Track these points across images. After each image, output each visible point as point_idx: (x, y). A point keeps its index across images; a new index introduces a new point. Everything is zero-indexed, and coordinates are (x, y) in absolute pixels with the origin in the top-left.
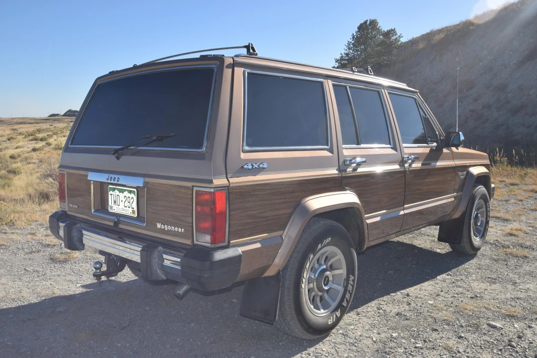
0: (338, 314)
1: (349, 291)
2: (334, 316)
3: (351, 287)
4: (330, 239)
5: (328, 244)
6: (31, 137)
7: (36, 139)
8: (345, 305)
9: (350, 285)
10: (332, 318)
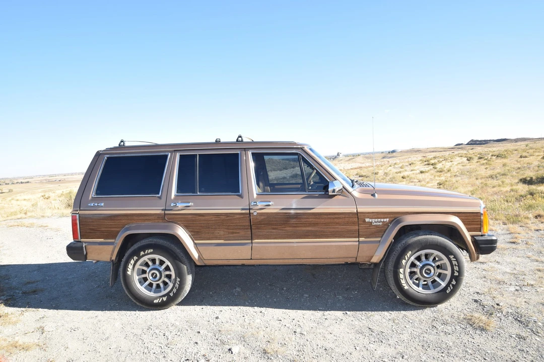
0: (165, 299)
1: (176, 288)
2: (161, 299)
3: (178, 286)
4: (152, 250)
5: (151, 253)
6: (426, 163)
7: (428, 164)
8: (172, 295)
9: (177, 284)
10: (158, 299)
